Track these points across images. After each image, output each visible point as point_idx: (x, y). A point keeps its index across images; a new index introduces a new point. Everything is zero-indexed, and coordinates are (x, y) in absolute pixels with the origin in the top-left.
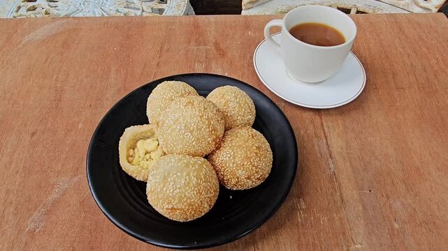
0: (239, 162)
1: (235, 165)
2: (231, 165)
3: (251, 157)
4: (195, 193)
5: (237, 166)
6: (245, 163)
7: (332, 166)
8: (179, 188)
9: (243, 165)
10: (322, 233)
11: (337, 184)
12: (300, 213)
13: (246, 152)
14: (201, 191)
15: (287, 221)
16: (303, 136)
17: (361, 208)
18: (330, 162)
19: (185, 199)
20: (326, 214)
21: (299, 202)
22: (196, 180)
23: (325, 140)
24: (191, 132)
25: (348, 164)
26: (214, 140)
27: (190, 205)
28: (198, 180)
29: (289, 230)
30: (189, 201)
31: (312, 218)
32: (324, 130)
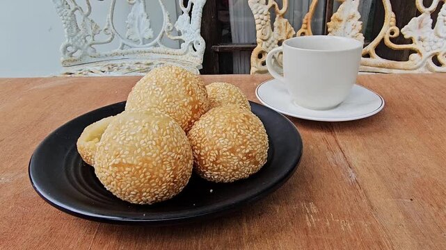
0: (221, 127)
1: (215, 131)
2: (210, 132)
3: (236, 123)
4: (154, 143)
5: (218, 132)
6: (228, 129)
7: (353, 175)
8: (133, 135)
9: (225, 131)
10: (344, 241)
11: (361, 192)
12: (310, 218)
13: (230, 117)
14: (162, 144)
15: (290, 224)
16: (313, 150)
17: (401, 216)
18: (350, 171)
19: (139, 150)
20: (350, 220)
21: (309, 207)
22: (157, 128)
23: (341, 154)
24: (163, 87)
25: (375, 174)
26: (190, 103)
27: (145, 160)
28: (160, 129)
29: (293, 234)
30: (143, 154)
31: (328, 224)
32: (339, 146)
